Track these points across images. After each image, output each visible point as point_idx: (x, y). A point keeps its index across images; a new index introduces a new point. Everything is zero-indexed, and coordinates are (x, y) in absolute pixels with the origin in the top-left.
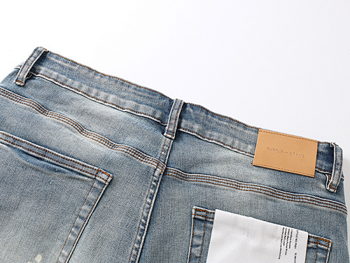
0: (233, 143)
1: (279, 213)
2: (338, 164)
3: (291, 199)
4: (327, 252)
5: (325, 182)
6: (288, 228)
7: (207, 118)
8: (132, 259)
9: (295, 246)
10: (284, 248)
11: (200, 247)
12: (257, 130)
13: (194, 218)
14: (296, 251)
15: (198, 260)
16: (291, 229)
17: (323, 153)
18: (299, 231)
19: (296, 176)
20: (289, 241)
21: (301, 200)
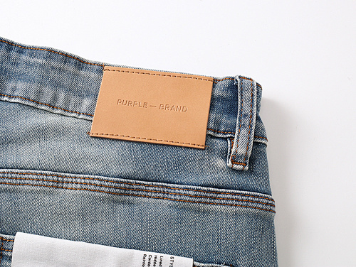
0: (55, 98)
1: (136, 226)
2: (245, 116)
3: (161, 195)
5: (224, 155)
6: (154, 254)
7: (8, 57)
12: (101, 68)
16: (159, 255)
17: (222, 99)
18: (176, 258)
19: (170, 149)
21: (178, 197)
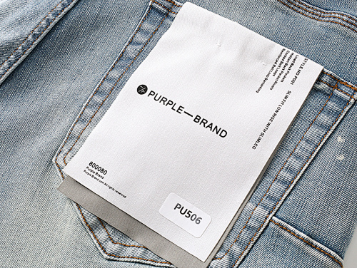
4: (346, 106)
6: (291, 52)
8: (36, 31)
9: (293, 81)
10: (272, 79)
11: (140, 46)
13: (151, 6)
14: (291, 88)
15: (130, 61)
16: (296, 54)
18: (309, 60)
20: (285, 72)
21: (331, 19)
